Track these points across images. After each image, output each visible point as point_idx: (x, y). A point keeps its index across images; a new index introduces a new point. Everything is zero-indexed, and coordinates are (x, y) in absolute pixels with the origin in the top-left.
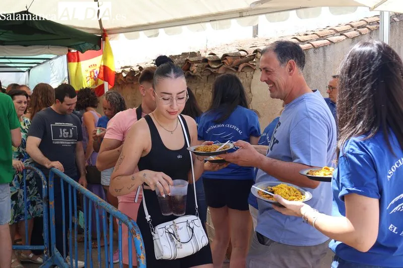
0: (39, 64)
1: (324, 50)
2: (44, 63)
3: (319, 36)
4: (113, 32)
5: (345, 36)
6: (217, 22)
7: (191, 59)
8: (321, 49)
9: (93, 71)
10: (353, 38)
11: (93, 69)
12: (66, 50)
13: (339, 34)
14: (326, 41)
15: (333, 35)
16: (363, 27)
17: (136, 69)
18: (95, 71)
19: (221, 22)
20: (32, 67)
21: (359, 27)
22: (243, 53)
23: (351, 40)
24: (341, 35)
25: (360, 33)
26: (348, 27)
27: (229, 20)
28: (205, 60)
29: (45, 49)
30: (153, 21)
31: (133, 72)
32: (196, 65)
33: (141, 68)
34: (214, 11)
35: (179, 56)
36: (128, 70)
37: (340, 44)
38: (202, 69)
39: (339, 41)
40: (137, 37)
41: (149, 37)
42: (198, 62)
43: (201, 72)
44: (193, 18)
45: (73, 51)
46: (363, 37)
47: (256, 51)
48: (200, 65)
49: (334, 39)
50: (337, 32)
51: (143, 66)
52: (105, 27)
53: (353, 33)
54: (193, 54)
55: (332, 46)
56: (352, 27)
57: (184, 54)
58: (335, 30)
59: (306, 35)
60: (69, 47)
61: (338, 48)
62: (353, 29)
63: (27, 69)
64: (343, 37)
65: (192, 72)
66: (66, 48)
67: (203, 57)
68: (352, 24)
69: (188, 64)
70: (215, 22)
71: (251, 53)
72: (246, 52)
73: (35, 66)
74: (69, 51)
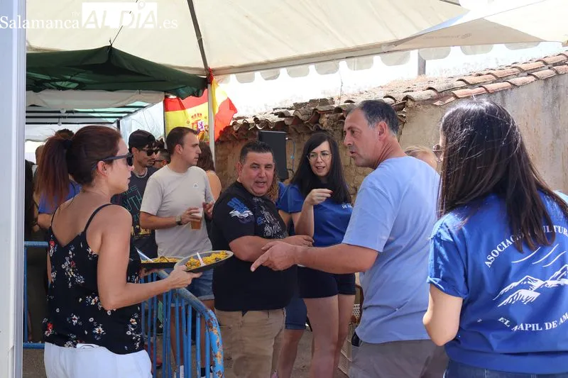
0: (129, 113)
1: (503, 96)
2: (136, 111)
3: (496, 76)
4: (221, 72)
5: (535, 76)
6: (356, 59)
7: (321, 108)
8: (499, 95)
9: (197, 123)
10: (546, 80)
11: (196, 119)
12: (163, 95)
13: (526, 74)
14: (506, 84)
15: (517, 75)
16: (561, 64)
17: (251, 120)
18: (199, 122)
19: (361, 59)
20: (121, 117)
21: (555, 65)
22: (388, 100)
23: (542, 83)
24: (529, 75)
25: (557, 72)
26: (541, 64)
27: (370, 57)
28: (339, 110)
29: (135, 94)
30: (272, 58)
31: (247, 125)
32: (327, 116)
33: (256, 119)
34: (351, 45)
35: (306, 103)
36: (240, 122)
37: (525, 88)
38: (334, 121)
39: (524, 84)
40: (251, 80)
41: (266, 79)
42: (329, 112)
43: (333, 126)
44: (324, 54)
45: (172, 97)
46: (562, 77)
47: (406, 98)
48: (333, 116)
49: (518, 80)
50: (522, 71)
51: (259, 117)
52: (211, 65)
53: (546, 72)
54: (324, 102)
55: (515, 91)
56: (546, 63)
57: (313, 102)
58: (520, 68)
59: (480, 75)
60: (165, 92)
61: (523, 94)
62: (547, 67)
63: (115, 119)
64: (531, 79)
65: (322, 125)
66: (163, 93)
67: (335, 106)
68: (546, 60)
69: (317, 115)
70: (353, 59)
71: (400, 100)
72: (394, 99)
73: (125, 116)
74: (166, 97)
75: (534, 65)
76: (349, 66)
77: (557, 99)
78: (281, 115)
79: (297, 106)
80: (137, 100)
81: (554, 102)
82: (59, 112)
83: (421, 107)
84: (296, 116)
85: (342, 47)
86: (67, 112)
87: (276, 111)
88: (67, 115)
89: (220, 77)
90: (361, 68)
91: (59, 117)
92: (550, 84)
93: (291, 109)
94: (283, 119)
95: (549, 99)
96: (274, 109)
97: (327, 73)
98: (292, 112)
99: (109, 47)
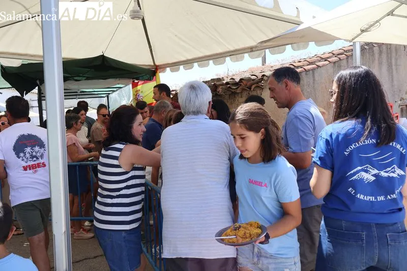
0: (114, 91)
1: (313, 72)
2: (117, 90)
3: (309, 62)
4: (162, 66)
5: (329, 61)
6: (235, 56)
7: (218, 83)
8: (311, 72)
10: (334, 63)
12: (132, 80)
14: (314, 66)
15: (320, 61)
16: (341, 54)
19: (237, 56)
20: (109, 94)
21: (338, 55)
22: (253, 77)
23: (332, 64)
24: (325, 60)
25: (340, 59)
26: (331, 54)
27: (243, 54)
28: (228, 83)
29: (117, 80)
30: (190, 58)
32: (221, 87)
34: (232, 49)
35: (209, 81)
37: (324, 67)
38: (225, 89)
39: (324, 65)
40: (178, 70)
41: (186, 70)
42: (222, 85)
43: (225, 92)
44: (217, 54)
45: (136, 81)
46: (342, 61)
47: (263, 75)
48: (224, 87)
49: (320, 64)
50: (322, 58)
52: (157, 63)
53: (334, 59)
54: (219, 80)
55: (319, 69)
56: (334, 54)
57: (213, 80)
58: (320, 57)
59: (300, 62)
61: (322, 70)
62: (334, 56)
63: (106, 95)
64: (327, 62)
65: (219, 92)
67: (225, 81)
68: (333, 52)
69: (216, 87)
70: (233, 56)
71: (260, 77)
72: (256, 76)
73: (111, 93)
74: (133, 82)
75: (327, 55)
76: (231, 60)
80: (118, 84)
82: (77, 92)
85: (227, 50)
86: (81, 92)
88: (80, 94)
89: (161, 69)
90: (238, 61)
91: (76, 95)
92: (336, 65)
99: (102, 55)
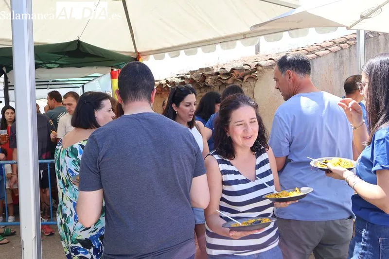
0: (90, 81)
2: (93, 80)
3: (308, 51)
4: (145, 54)
5: (329, 50)
6: (226, 43)
7: (206, 73)
10: (336, 52)
13: (324, 49)
14: (313, 55)
15: (319, 50)
16: (343, 43)
17: (164, 82)
19: (229, 43)
20: (85, 84)
21: (340, 43)
22: (246, 67)
23: (333, 54)
24: (326, 50)
25: (341, 48)
26: (332, 43)
27: (235, 41)
28: (217, 74)
29: (94, 69)
30: (175, 44)
31: (161, 85)
32: (210, 77)
33: (167, 82)
34: (223, 35)
35: (197, 71)
37: (325, 57)
38: (215, 80)
39: (324, 55)
40: (162, 58)
41: (172, 57)
42: (211, 75)
43: (214, 83)
44: (207, 41)
45: (115, 70)
46: (344, 51)
47: (257, 65)
48: (213, 77)
49: (320, 53)
50: (322, 47)
51: (169, 80)
52: (139, 50)
53: (335, 48)
54: (208, 69)
55: (319, 59)
56: (335, 43)
57: (201, 70)
58: (320, 46)
59: (298, 51)
60: (111, 67)
61: (323, 61)
62: (336, 45)
63: (81, 85)
64: (327, 52)
65: (207, 83)
66: (110, 68)
67: (215, 71)
68: (335, 41)
69: (204, 77)
70: (224, 43)
71: (253, 67)
72: (250, 66)
73: (87, 83)
74: (112, 70)
76: (222, 48)
77: (342, 63)
78: (183, 78)
79: (192, 72)
80: (95, 73)
81: (340, 65)
82: (48, 81)
83: (266, 70)
84: (192, 78)
85: (218, 36)
86: (52, 81)
87: (178, 76)
88: (52, 83)
89: (144, 57)
90: (229, 48)
91: (48, 85)
92: (338, 54)
93: (188, 74)
94: (183, 80)
95: (338, 64)
96: (177, 75)
97: (209, 52)
98: (189, 76)
99: (77, 40)
